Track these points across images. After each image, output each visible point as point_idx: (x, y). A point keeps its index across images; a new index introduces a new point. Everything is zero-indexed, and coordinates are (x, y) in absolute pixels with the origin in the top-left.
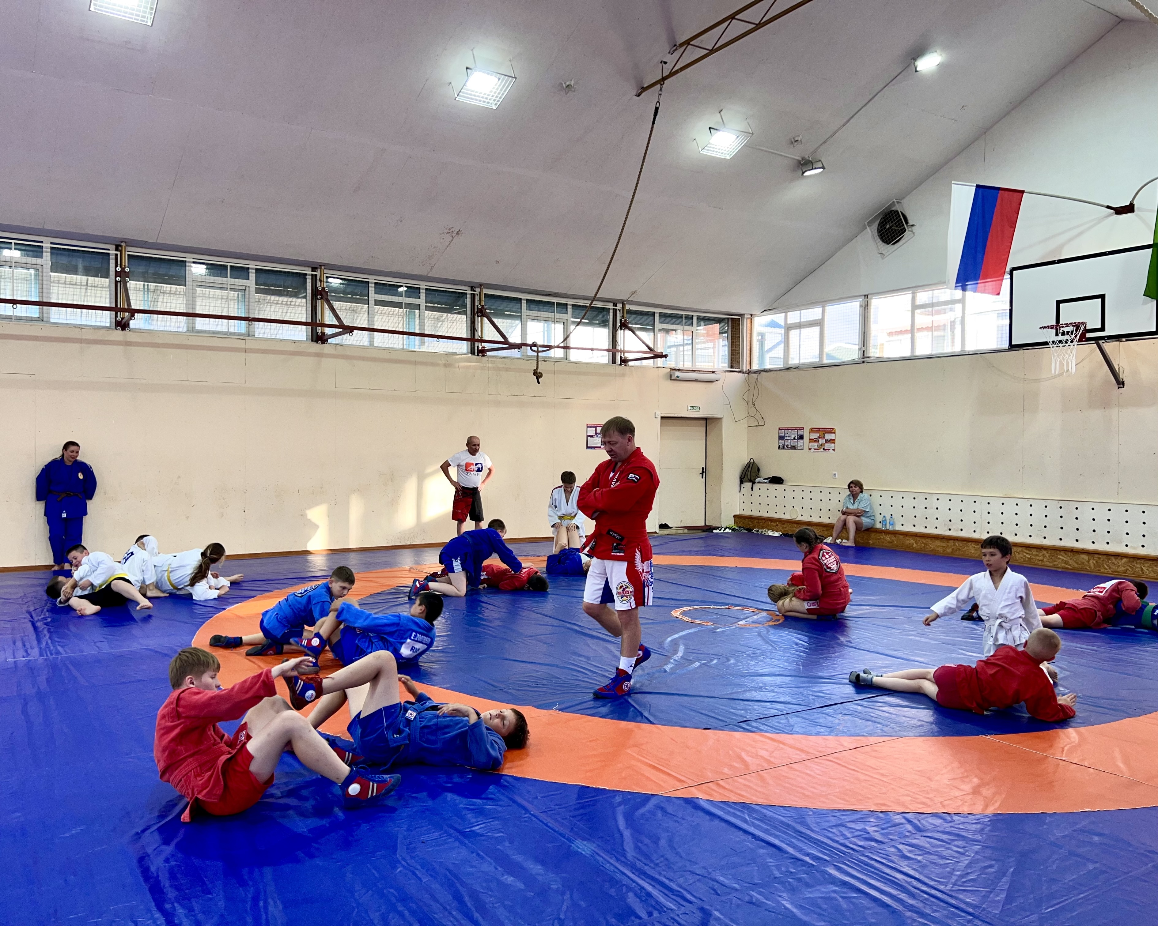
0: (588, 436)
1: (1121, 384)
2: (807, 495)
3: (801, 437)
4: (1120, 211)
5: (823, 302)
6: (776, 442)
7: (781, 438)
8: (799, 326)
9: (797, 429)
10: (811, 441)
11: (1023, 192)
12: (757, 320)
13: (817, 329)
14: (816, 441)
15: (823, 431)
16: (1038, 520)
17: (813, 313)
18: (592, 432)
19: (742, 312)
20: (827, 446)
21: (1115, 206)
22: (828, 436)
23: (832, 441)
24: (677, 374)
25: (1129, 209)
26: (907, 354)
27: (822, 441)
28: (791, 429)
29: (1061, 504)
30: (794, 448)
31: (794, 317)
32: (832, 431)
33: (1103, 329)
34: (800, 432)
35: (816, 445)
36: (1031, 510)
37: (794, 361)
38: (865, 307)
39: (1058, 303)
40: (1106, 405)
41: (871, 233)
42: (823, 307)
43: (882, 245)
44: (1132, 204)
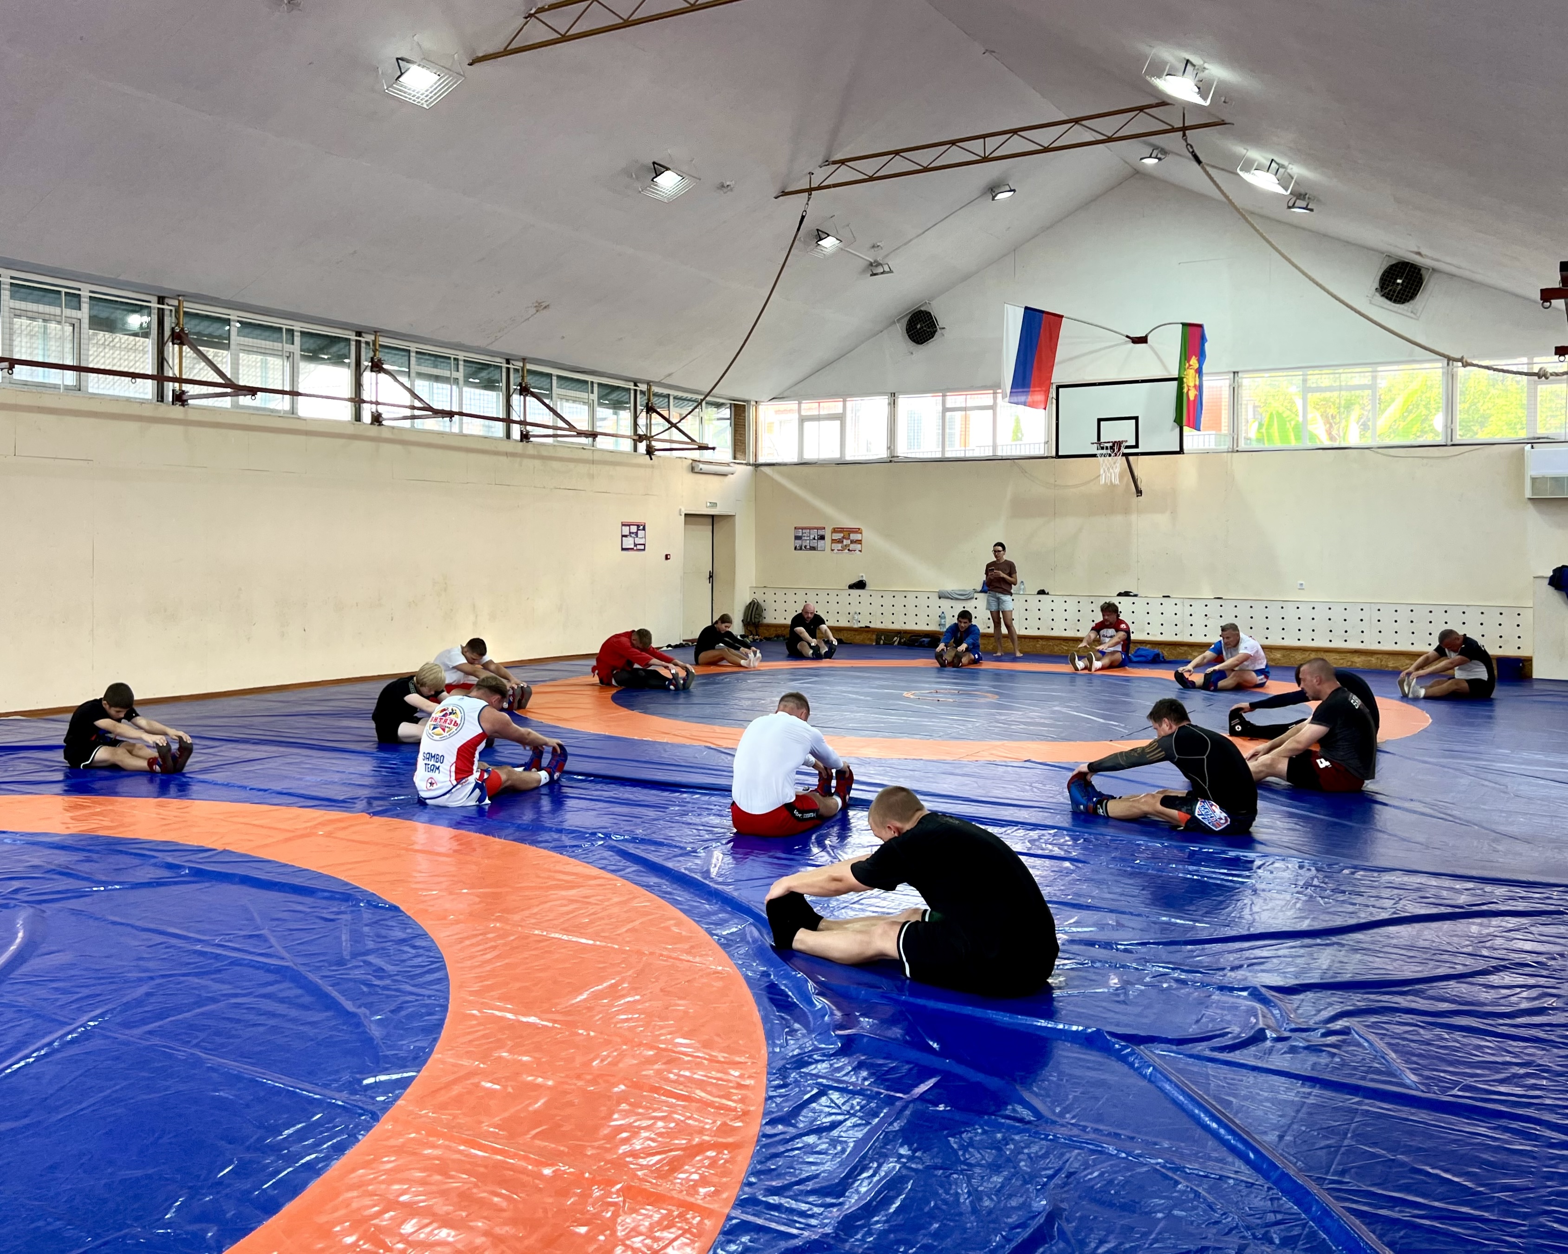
0: (623, 536)
1: (1139, 492)
2: (833, 599)
3: (822, 538)
4: (1134, 341)
5: (844, 395)
6: (792, 542)
7: (797, 538)
8: (817, 418)
9: (818, 529)
10: (833, 541)
11: (1062, 317)
12: (762, 408)
13: (838, 422)
14: (840, 541)
15: (849, 531)
16: (1072, 614)
17: (834, 406)
18: (626, 531)
19: (747, 398)
20: (852, 547)
21: (1132, 336)
22: (853, 537)
23: (859, 542)
24: (701, 466)
25: (1143, 340)
26: (938, 455)
27: (845, 542)
28: (810, 529)
29: (1092, 599)
30: (813, 548)
31: (810, 407)
32: (858, 531)
33: (1137, 446)
34: (821, 532)
35: (839, 546)
36: (1065, 606)
37: (810, 455)
38: (893, 404)
39: (1099, 420)
40: (1126, 511)
41: (899, 330)
42: (844, 401)
43: (911, 344)
44: (1146, 337)
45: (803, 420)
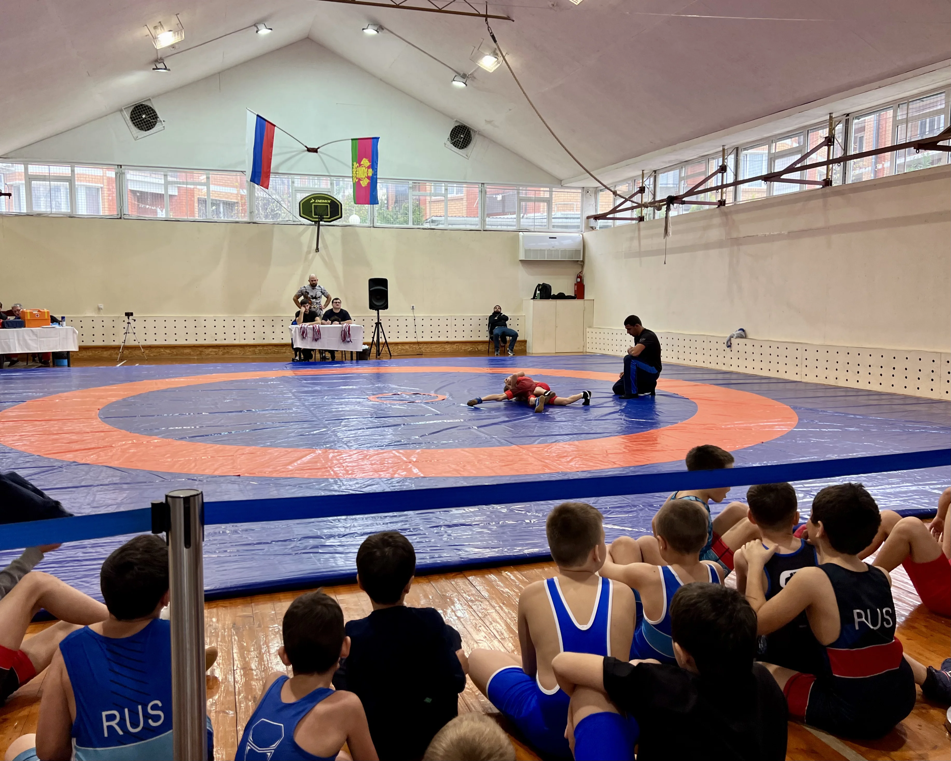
4: (309, 150)
5: (72, 164)
11: (273, 124)
13: (66, 184)
21: (308, 147)
25: (315, 151)
37: (40, 209)
38: (120, 175)
41: (124, 117)
42: (73, 167)
43: (135, 130)
44: (319, 148)
45: (30, 179)
